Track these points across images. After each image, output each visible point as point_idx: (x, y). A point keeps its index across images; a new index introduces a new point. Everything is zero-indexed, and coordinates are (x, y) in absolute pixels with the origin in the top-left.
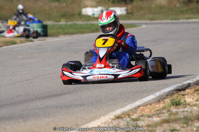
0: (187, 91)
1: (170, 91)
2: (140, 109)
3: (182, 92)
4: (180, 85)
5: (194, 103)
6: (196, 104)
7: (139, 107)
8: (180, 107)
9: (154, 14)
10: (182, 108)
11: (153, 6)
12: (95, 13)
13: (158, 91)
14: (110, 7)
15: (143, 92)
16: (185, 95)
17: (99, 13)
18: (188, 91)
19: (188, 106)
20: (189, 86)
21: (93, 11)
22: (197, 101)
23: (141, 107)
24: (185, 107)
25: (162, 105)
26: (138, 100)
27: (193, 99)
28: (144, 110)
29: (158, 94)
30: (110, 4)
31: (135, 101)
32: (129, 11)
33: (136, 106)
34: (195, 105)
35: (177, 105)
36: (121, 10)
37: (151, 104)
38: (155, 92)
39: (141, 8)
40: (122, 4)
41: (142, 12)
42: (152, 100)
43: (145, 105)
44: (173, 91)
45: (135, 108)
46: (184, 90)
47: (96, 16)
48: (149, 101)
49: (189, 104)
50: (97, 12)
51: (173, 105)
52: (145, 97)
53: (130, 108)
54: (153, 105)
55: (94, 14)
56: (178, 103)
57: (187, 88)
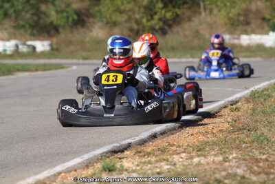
0: (126, 153)
1: (103, 153)
2: (60, 176)
3: (120, 155)
4: (117, 145)
5: (134, 168)
6: (136, 169)
7: (59, 174)
8: (113, 173)
9: (89, 51)
10: (117, 174)
11: (88, 39)
12: (8, 49)
13: (87, 153)
14: (27, 40)
15: (66, 154)
16: (123, 158)
17: (13, 49)
18: (128, 153)
19: (125, 173)
20: (129, 146)
21: (5, 46)
22: (138, 165)
23: (63, 174)
24: (121, 174)
25: (90, 171)
26: (58, 165)
27: (133, 163)
28: (67, 177)
29: (86, 157)
30: (28, 37)
31: (55, 166)
32: (55, 47)
33: (56, 172)
34: (134, 171)
35: (110, 171)
36: (43, 46)
37: (76, 170)
38: (83, 154)
39: (70, 43)
40: (44, 37)
41: (72, 48)
42: (78, 164)
43: (68, 171)
44: (107, 153)
45: (55, 175)
46: (122, 151)
47: (8, 53)
48: (75, 165)
49: (126, 170)
50: (9, 47)
51: (106, 171)
52: (69, 161)
53: (47, 175)
54: (79, 171)
55: (5, 50)
56: (111, 169)
57: (126, 149)
